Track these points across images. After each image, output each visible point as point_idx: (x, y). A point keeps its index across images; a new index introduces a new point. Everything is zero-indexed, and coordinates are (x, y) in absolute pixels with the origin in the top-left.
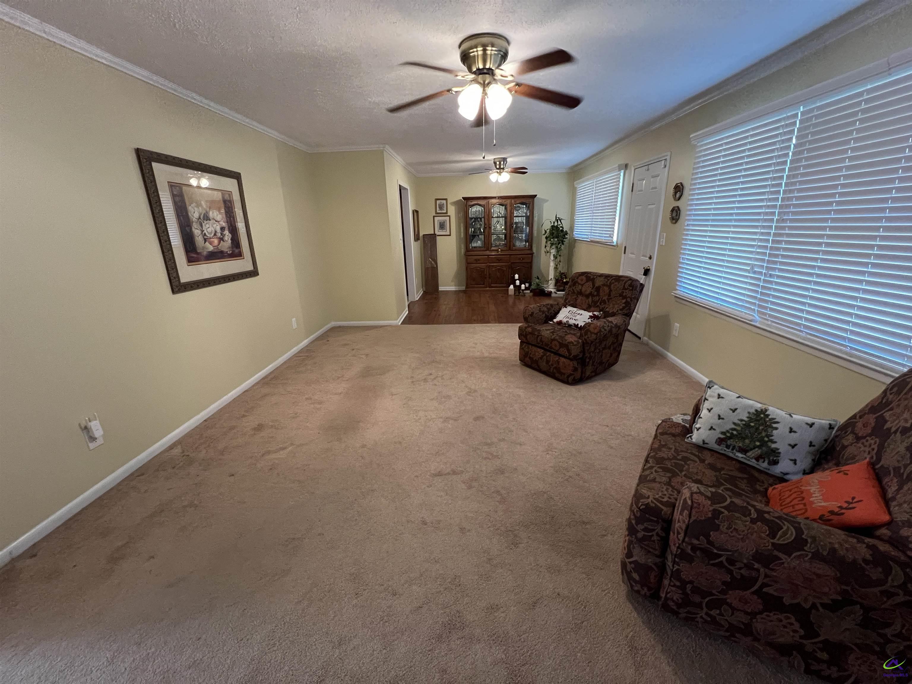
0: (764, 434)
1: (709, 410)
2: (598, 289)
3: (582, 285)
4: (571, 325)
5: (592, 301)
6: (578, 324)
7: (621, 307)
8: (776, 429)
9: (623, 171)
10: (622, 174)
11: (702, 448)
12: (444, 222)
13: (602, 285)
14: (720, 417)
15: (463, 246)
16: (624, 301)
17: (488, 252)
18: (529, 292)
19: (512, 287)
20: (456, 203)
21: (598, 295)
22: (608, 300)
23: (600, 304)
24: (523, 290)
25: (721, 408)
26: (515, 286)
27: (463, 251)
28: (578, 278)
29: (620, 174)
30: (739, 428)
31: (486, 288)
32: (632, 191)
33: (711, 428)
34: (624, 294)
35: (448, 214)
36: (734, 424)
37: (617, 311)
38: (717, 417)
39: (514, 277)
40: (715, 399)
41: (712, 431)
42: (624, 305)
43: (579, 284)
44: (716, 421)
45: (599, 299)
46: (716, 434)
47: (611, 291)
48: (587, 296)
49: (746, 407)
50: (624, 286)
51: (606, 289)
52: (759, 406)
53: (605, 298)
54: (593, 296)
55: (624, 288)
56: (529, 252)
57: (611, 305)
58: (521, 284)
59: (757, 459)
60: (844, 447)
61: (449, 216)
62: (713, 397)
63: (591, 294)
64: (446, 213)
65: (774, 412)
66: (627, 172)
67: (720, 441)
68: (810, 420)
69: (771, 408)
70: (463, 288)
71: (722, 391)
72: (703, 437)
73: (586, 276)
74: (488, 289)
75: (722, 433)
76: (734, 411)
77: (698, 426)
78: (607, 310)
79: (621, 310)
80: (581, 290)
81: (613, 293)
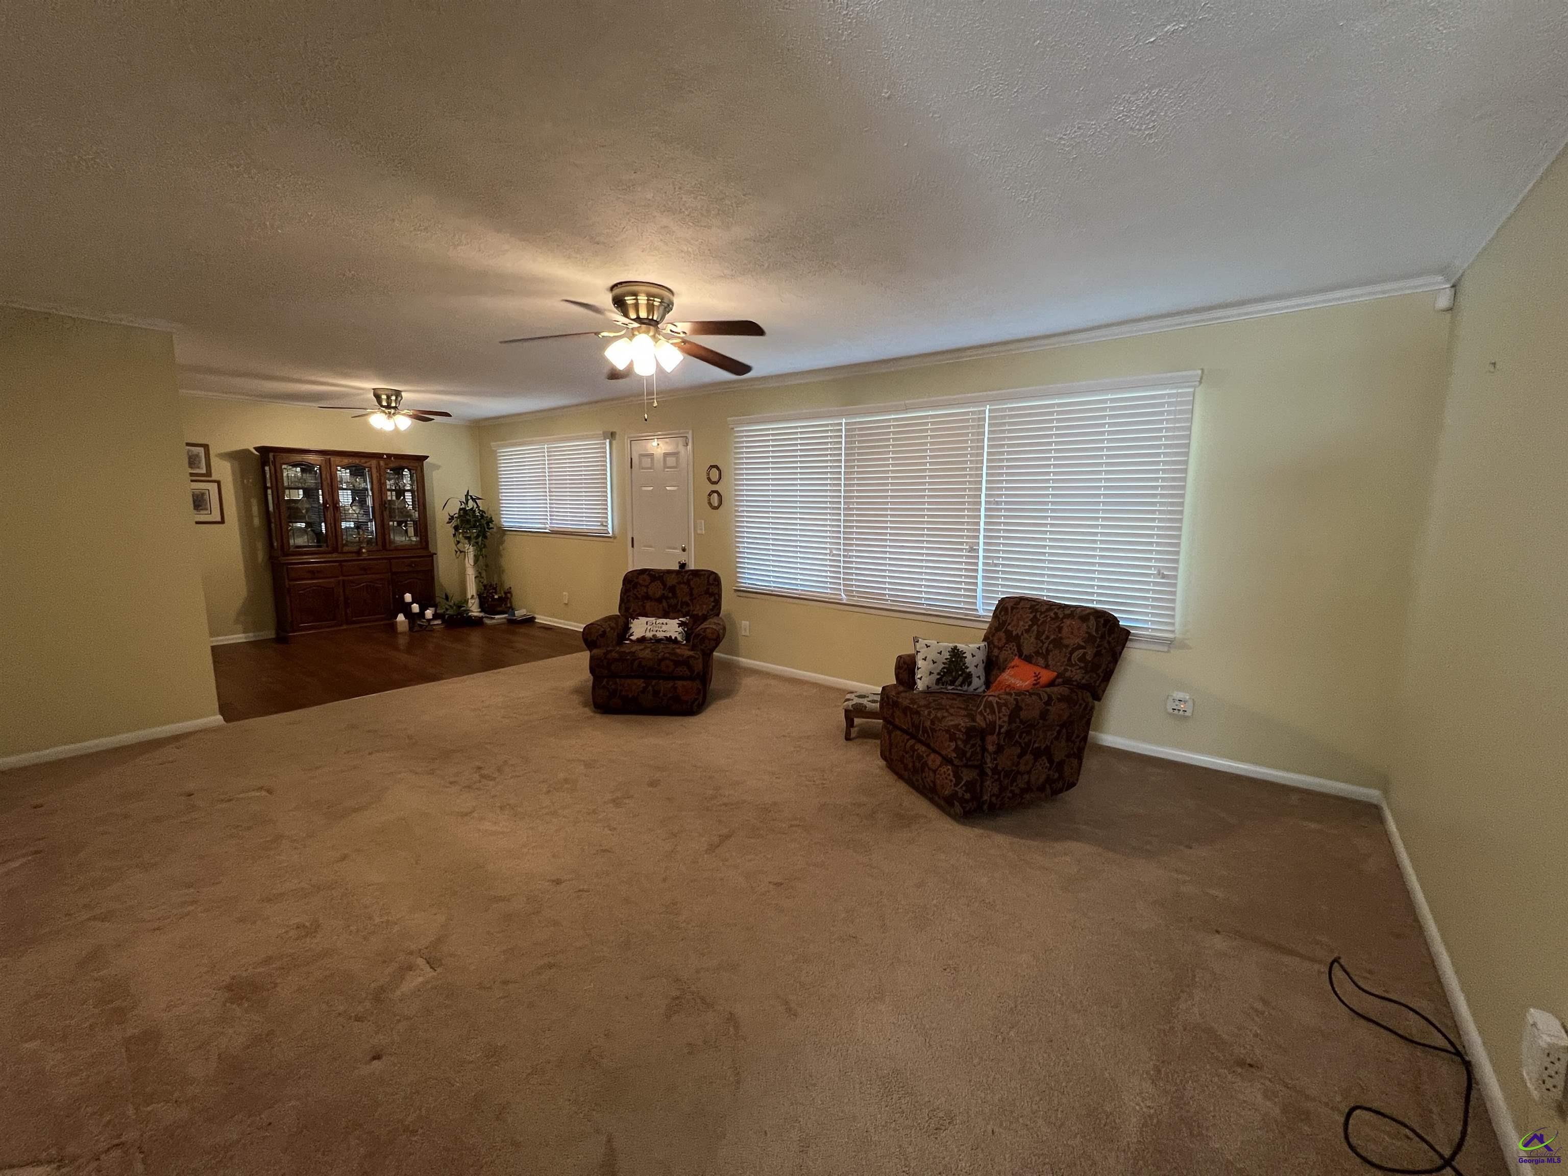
0: (961, 664)
1: (925, 659)
2: (672, 589)
3: (647, 587)
4: (661, 639)
5: (669, 606)
6: (670, 637)
7: (711, 607)
8: (966, 657)
9: (608, 440)
10: (608, 444)
11: (928, 692)
12: (203, 494)
13: (678, 583)
14: (934, 662)
15: (260, 545)
16: (712, 599)
17: (334, 555)
18: (438, 622)
19: (401, 617)
20: (239, 457)
21: (675, 595)
22: (691, 600)
23: (682, 607)
24: (429, 620)
25: (932, 654)
26: (409, 614)
27: (261, 556)
28: (637, 578)
29: (605, 443)
30: (947, 666)
31: (341, 625)
32: (631, 467)
33: (931, 673)
34: (711, 590)
35: (213, 478)
36: (944, 663)
37: (708, 612)
38: (932, 663)
39: (403, 598)
40: (926, 649)
41: (932, 675)
42: (713, 604)
43: (641, 586)
44: (932, 665)
45: (678, 602)
46: (935, 677)
47: (691, 589)
48: (659, 600)
49: (946, 647)
50: (708, 581)
51: (685, 588)
52: (952, 645)
53: (687, 599)
54: (667, 598)
55: (709, 584)
56: (423, 553)
57: (698, 607)
58: (423, 609)
59: (961, 686)
60: (997, 657)
61: (219, 483)
62: (922, 648)
63: (663, 597)
64: (209, 473)
65: (961, 647)
66: (614, 442)
67: (938, 681)
68: (977, 646)
69: (958, 645)
70: (271, 634)
71: (926, 642)
72: (926, 683)
73: (649, 575)
74: (345, 627)
75: (939, 674)
76: (940, 653)
77: (919, 676)
78: (695, 613)
79: (712, 610)
80: (647, 593)
81: (695, 592)
